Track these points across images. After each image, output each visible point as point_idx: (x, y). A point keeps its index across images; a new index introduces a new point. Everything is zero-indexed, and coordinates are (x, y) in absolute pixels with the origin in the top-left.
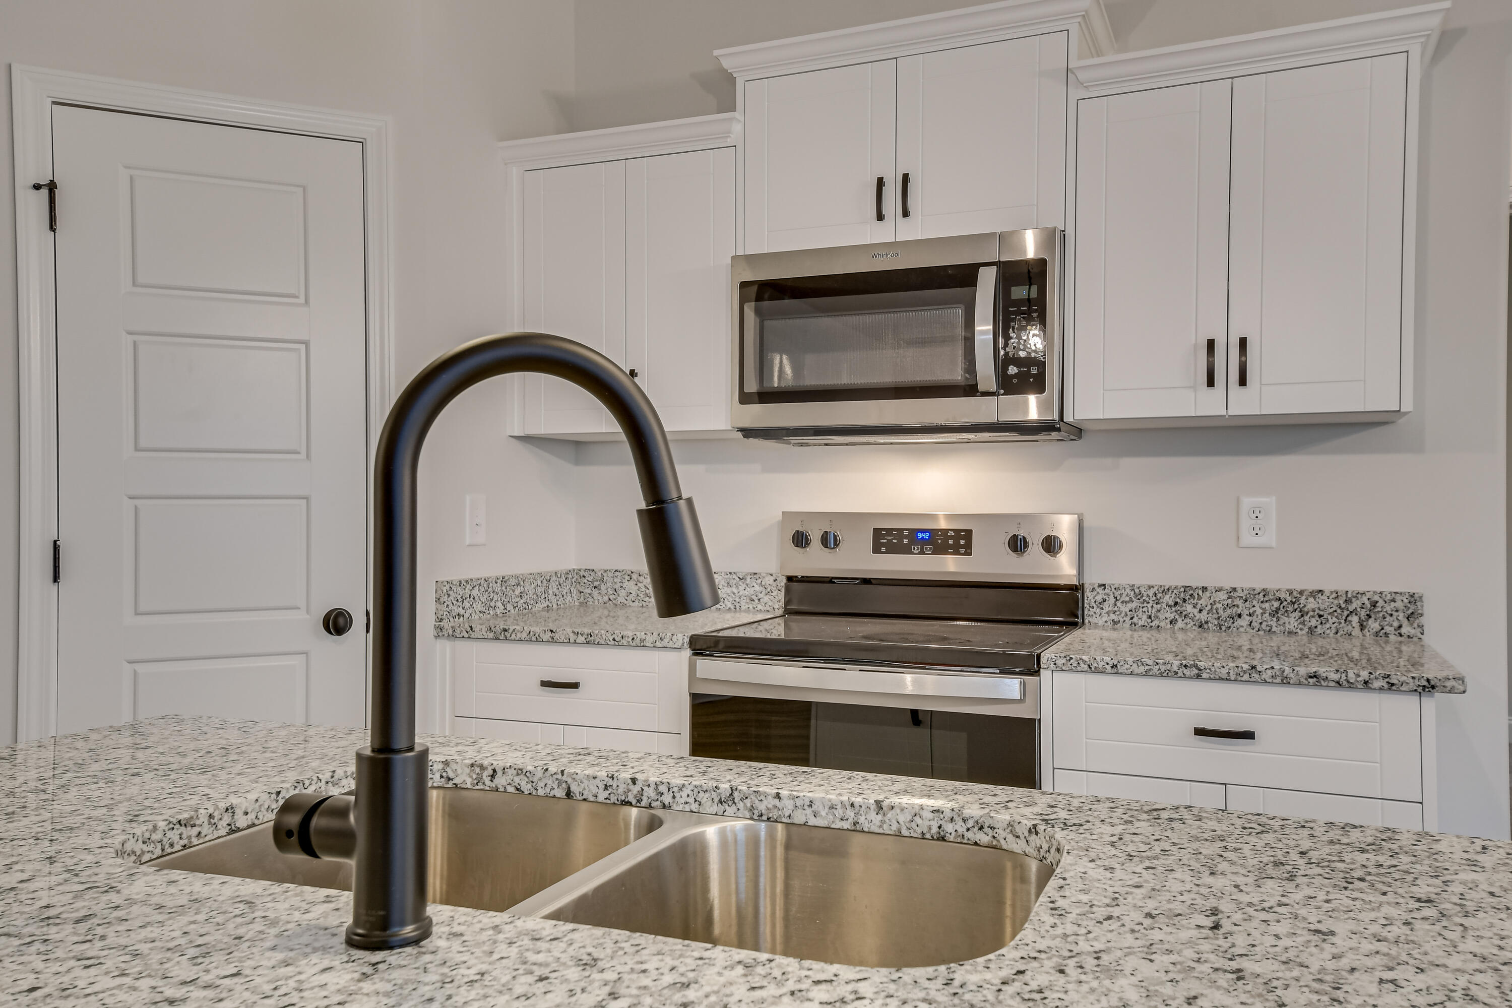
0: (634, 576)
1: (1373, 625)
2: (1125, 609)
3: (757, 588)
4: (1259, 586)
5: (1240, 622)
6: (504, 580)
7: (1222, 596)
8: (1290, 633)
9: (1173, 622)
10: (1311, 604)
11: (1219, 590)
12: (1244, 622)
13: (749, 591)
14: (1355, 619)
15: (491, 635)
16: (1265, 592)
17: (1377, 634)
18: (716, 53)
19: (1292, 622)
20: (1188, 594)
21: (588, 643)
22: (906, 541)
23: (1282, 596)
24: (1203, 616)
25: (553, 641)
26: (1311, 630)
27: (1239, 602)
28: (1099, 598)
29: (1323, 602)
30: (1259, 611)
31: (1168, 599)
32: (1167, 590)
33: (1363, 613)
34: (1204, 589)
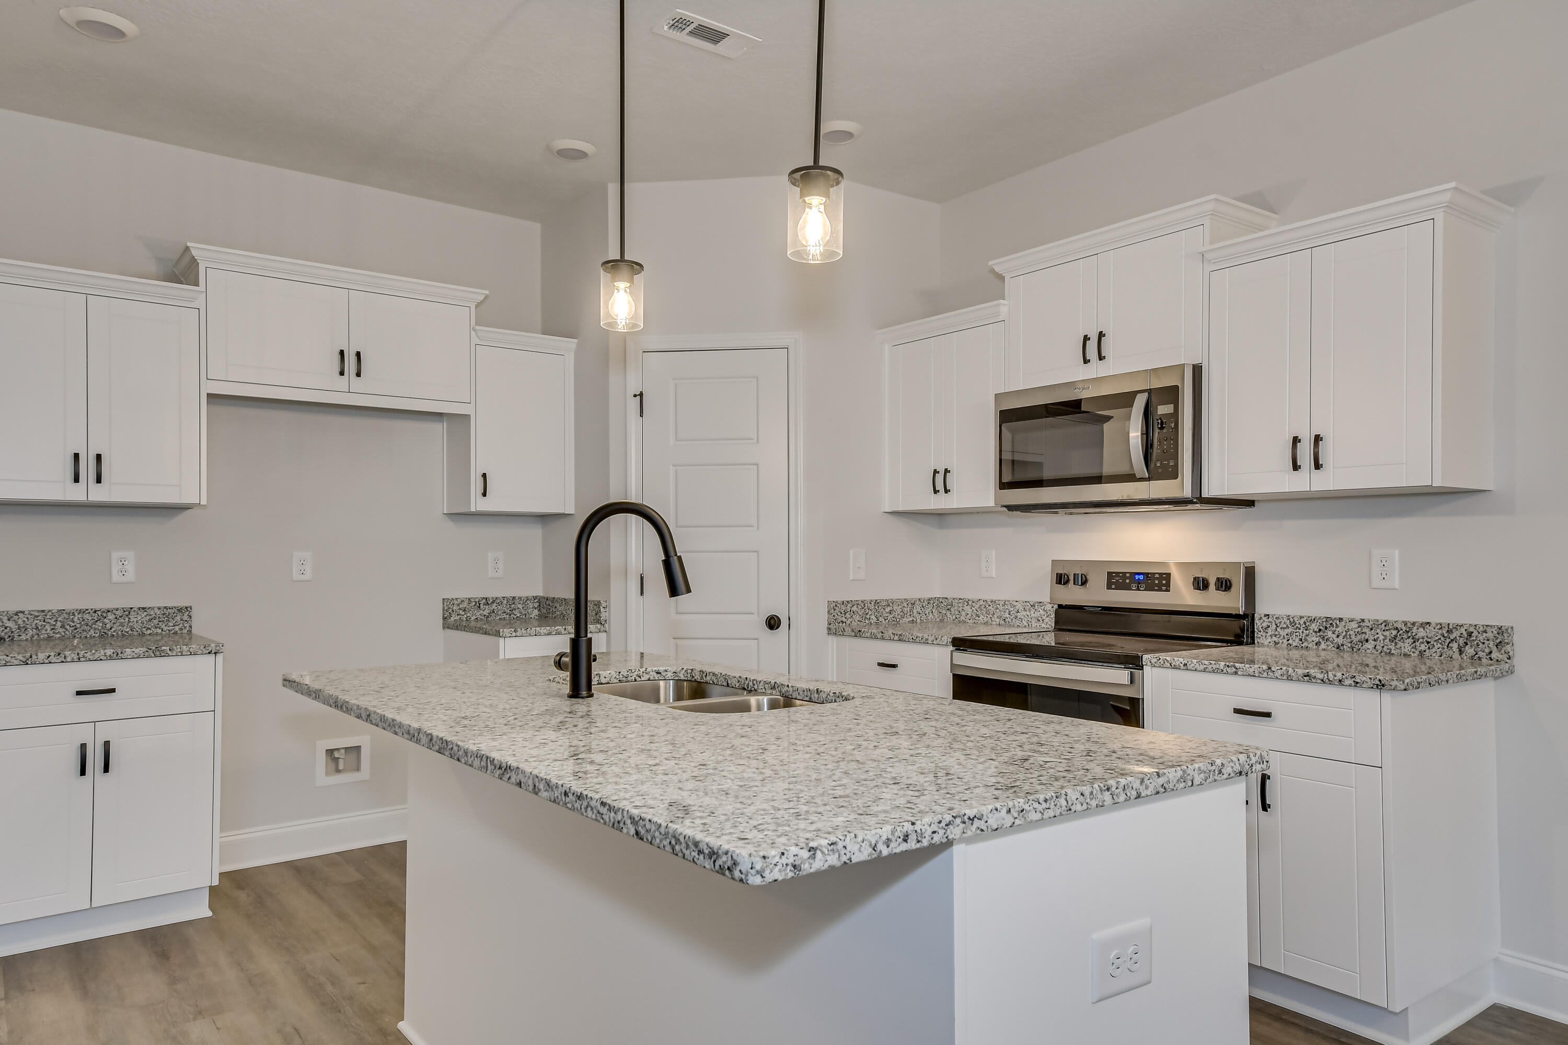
0: (970, 603)
1: (1470, 651)
2: (1283, 633)
3: (1042, 612)
4: (1381, 618)
5: (1367, 645)
6: (876, 602)
7: (1354, 625)
8: (1405, 655)
9: (1318, 644)
10: (1421, 633)
11: (1351, 621)
12: (1370, 645)
13: (1037, 614)
14: (1455, 646)
15: (853, 634)
16: (1386, 623)
17: (1472, 658)
18: (990, 263)
19: (1406, 646)
20: (1329, 623)
21: (899, 640)
22: (1128, 581)
23: (1399, 626)
24: (1340, 641)
25: (883, 638)
26: (1421, 653)
27: (1367, 630)
28: (1265, 625)
29: (1430, 632)
30: (1382, 638)
31: (1314, 627)
32: (1313, 620)
33: (1461, 641)
34: (1341, 620)
